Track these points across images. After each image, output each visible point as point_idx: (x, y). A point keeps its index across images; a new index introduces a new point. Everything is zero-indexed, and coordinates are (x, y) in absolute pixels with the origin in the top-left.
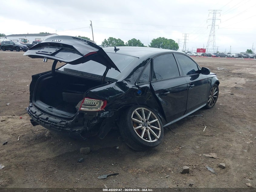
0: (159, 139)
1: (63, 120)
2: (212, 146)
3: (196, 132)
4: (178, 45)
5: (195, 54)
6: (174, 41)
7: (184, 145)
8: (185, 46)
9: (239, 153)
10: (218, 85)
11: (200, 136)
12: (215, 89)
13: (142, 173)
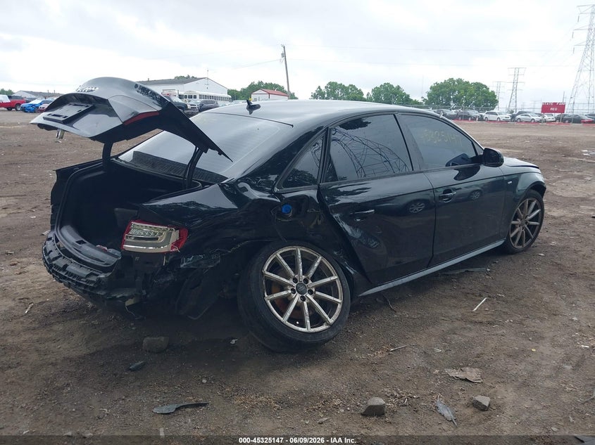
0: (332, 326)
1: (94, 272)
2: (479, 349)
3: (453, 313)
4: (495, 96)
5: (537, 118)
6: (486, 87)
7: (406, 343)
8: (514, 97)
9: (545, 372)
10: (542, 195)
11: (458, 322)
12: (534, 203)
13: (266, 407)
